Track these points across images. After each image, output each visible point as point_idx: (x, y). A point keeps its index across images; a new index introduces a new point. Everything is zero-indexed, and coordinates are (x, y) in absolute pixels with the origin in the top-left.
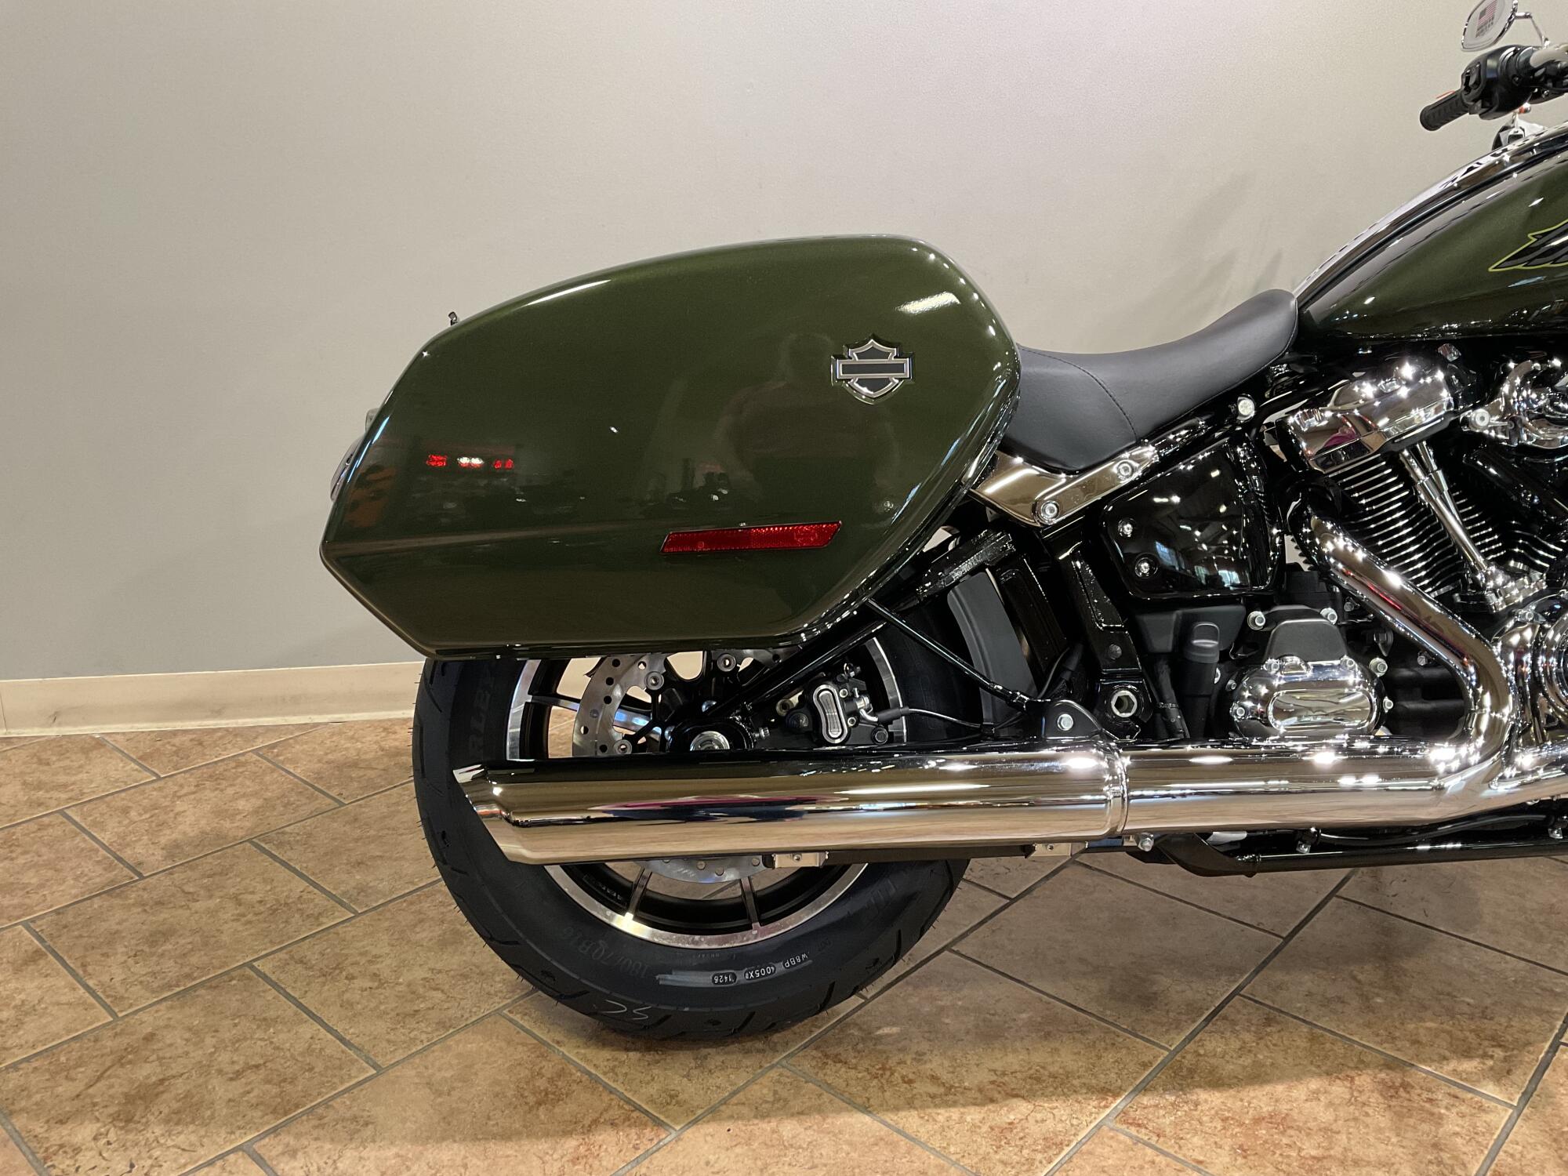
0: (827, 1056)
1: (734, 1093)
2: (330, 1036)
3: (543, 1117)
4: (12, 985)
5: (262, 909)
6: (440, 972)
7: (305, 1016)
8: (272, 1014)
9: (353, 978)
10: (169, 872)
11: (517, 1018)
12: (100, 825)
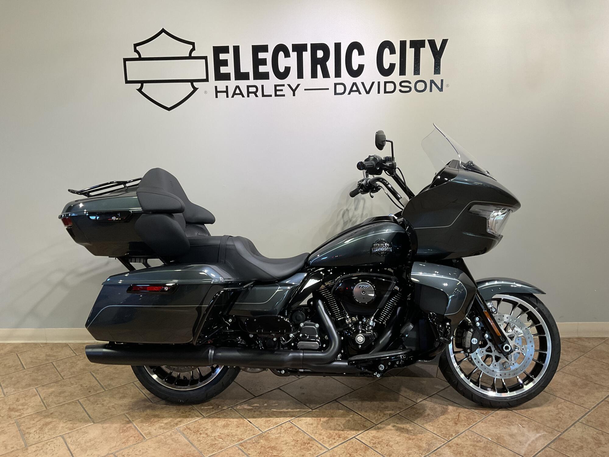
0: (187, 428)
1: (163, 433)
2: (87, 416)
3: (122, 434)
4: (28, 401)
5: (85, 388)
6: (116, 404)
7: (84, 411)
8: (78, 411)
9: (98, 404)
10: (70, 378)
11: (127, 415)
12: (59, 366)
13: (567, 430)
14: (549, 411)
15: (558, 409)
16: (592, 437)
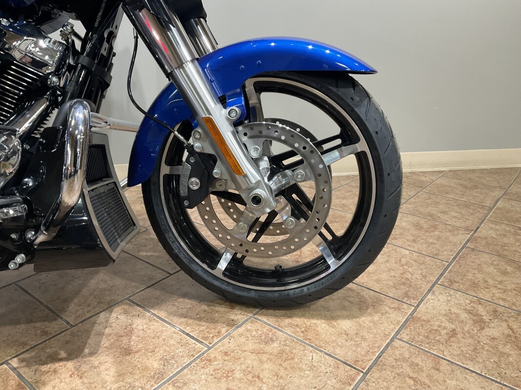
13: (422, 300)
14: (389, 270)
15: (402, 266)
16: (465, 310)
